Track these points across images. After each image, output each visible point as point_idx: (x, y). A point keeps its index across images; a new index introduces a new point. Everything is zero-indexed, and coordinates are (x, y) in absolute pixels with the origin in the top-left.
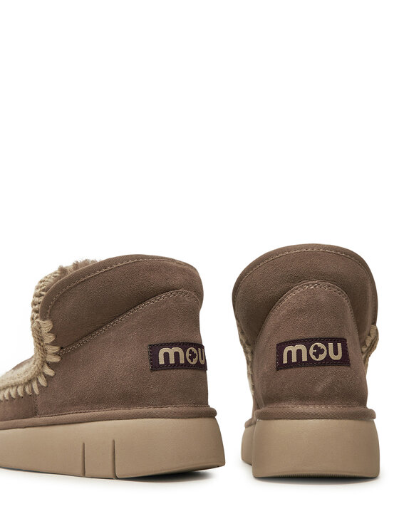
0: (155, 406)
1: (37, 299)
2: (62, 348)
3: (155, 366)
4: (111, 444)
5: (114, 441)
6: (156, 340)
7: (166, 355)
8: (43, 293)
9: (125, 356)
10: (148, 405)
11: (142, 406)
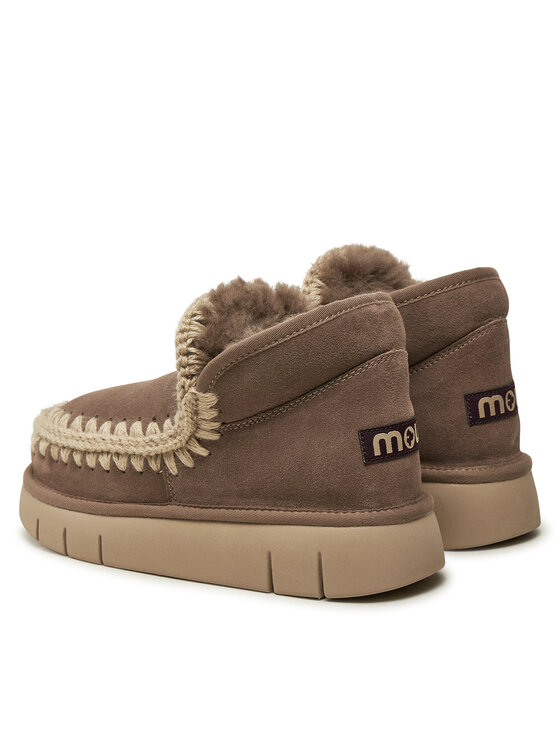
0: (370, 509)
1: (185, 358)
2: (223, 424)
3: (369, 458)
4: (316, 557)
5: (320, 555)
6: (369, 423)
7: (382, 443)
8: (192, 350)
9: (328, 443)
10: (362, 508)
11: (354, 509)
